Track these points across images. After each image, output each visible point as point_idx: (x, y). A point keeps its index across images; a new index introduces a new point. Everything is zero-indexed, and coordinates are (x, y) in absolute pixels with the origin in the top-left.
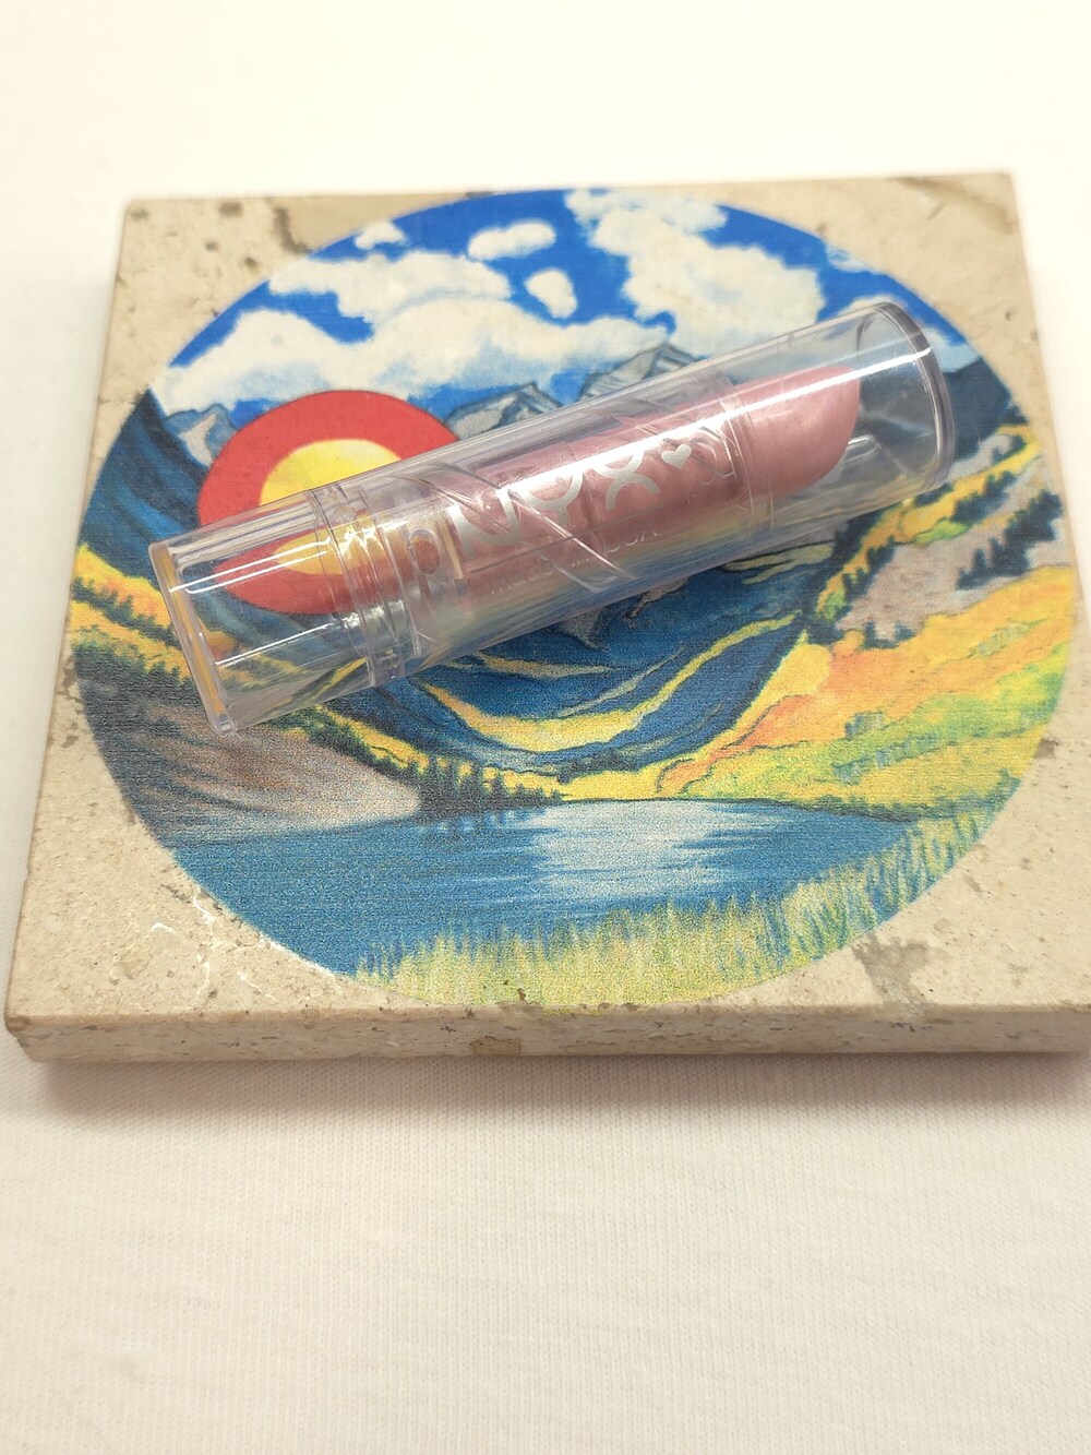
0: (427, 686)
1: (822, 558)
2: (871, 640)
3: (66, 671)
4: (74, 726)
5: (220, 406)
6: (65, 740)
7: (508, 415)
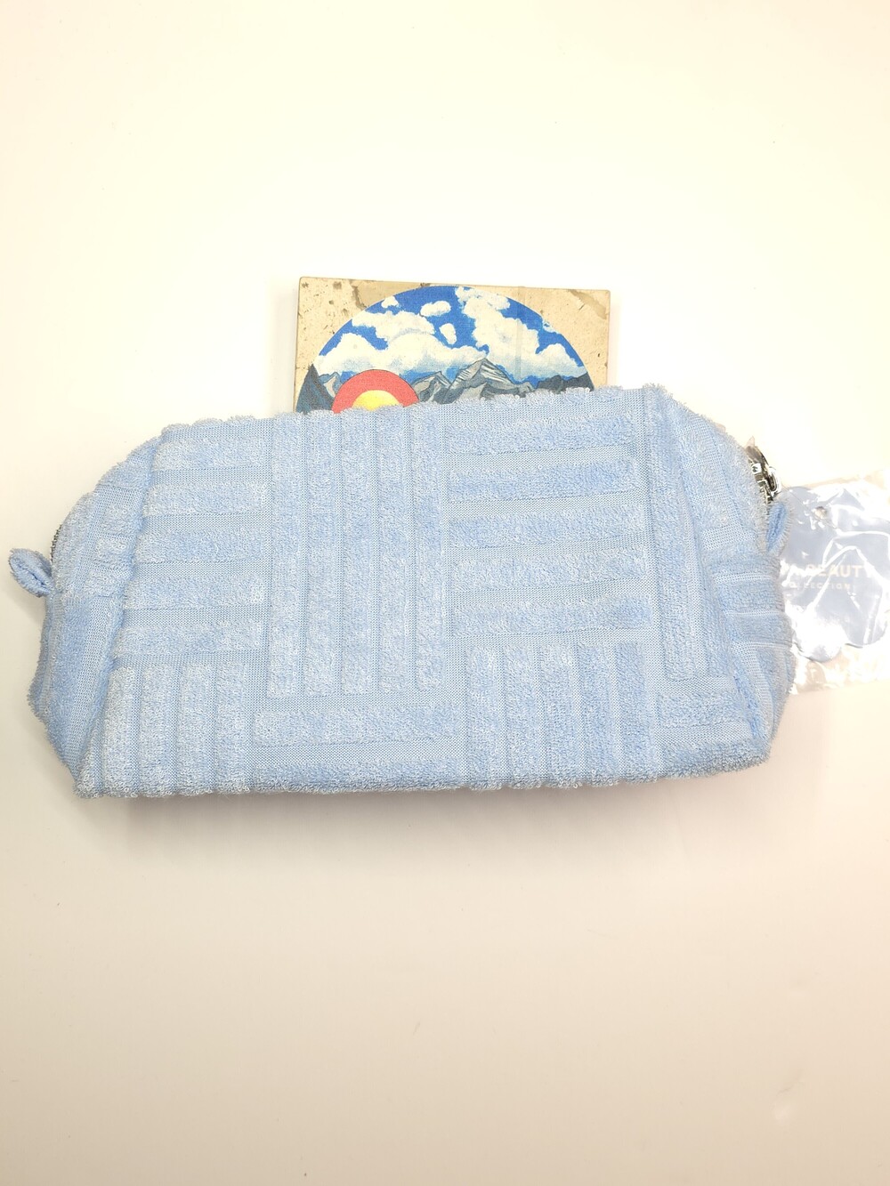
5: (337, 373)
7: (432, 383)
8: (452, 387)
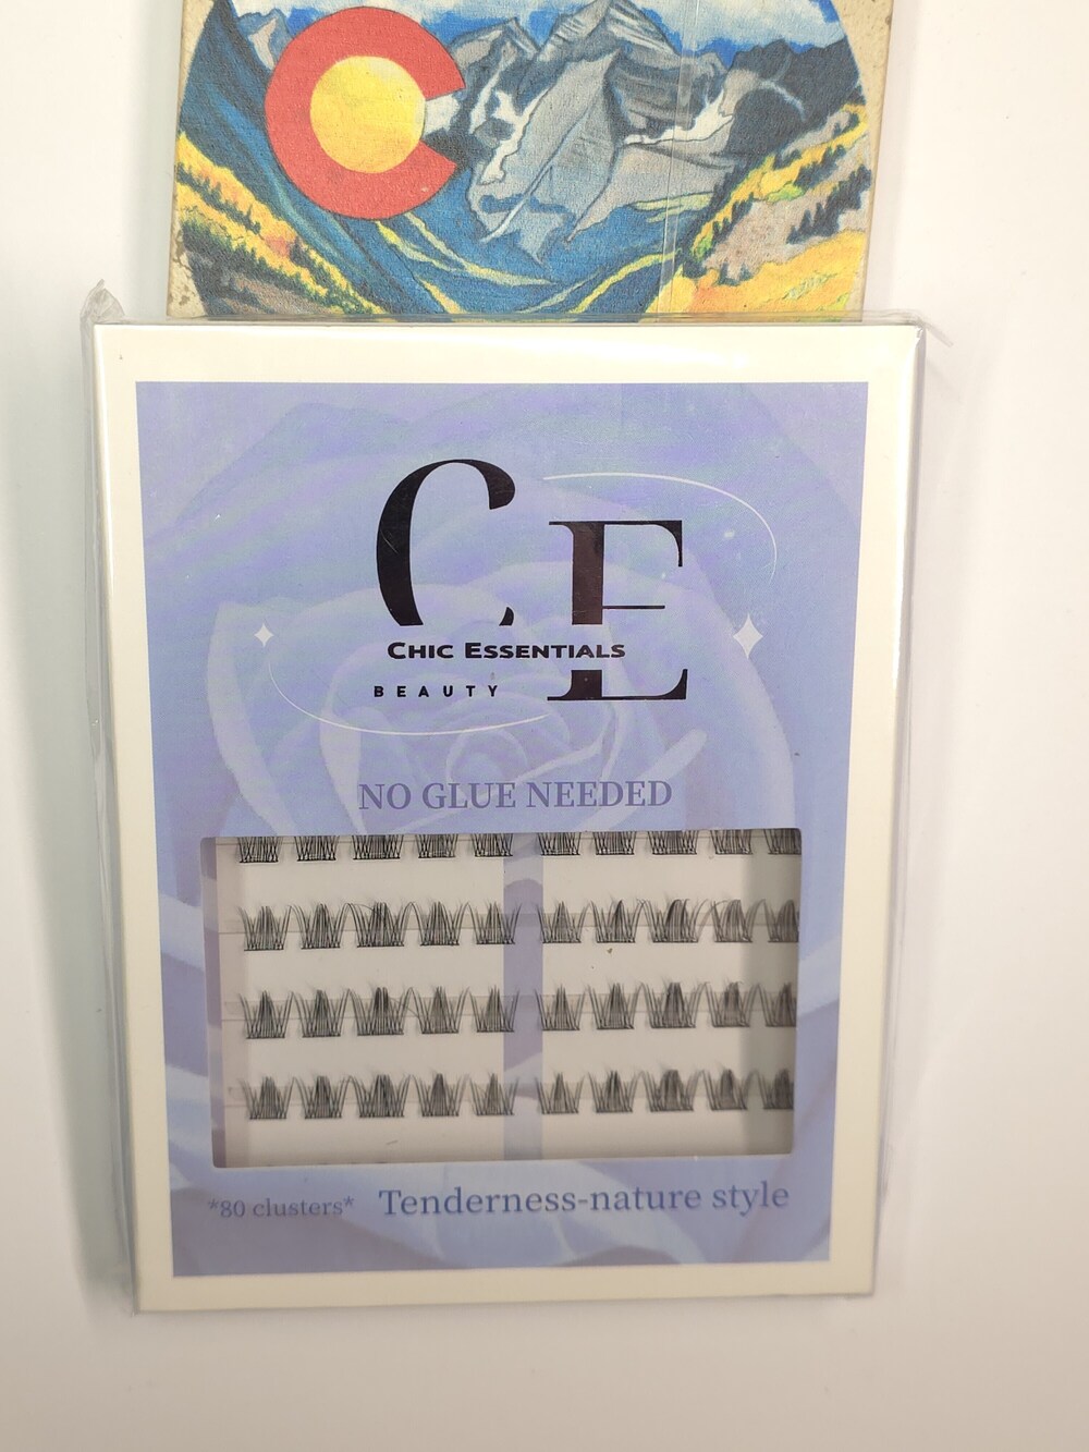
0: (425, 282)
1: (703, 206)
2: (723, 279)
3: (178, 243)
4: (186, 289)
5: (279, 11)
6: (180, 300)
7: (495, 47)
8: (541, 58)
